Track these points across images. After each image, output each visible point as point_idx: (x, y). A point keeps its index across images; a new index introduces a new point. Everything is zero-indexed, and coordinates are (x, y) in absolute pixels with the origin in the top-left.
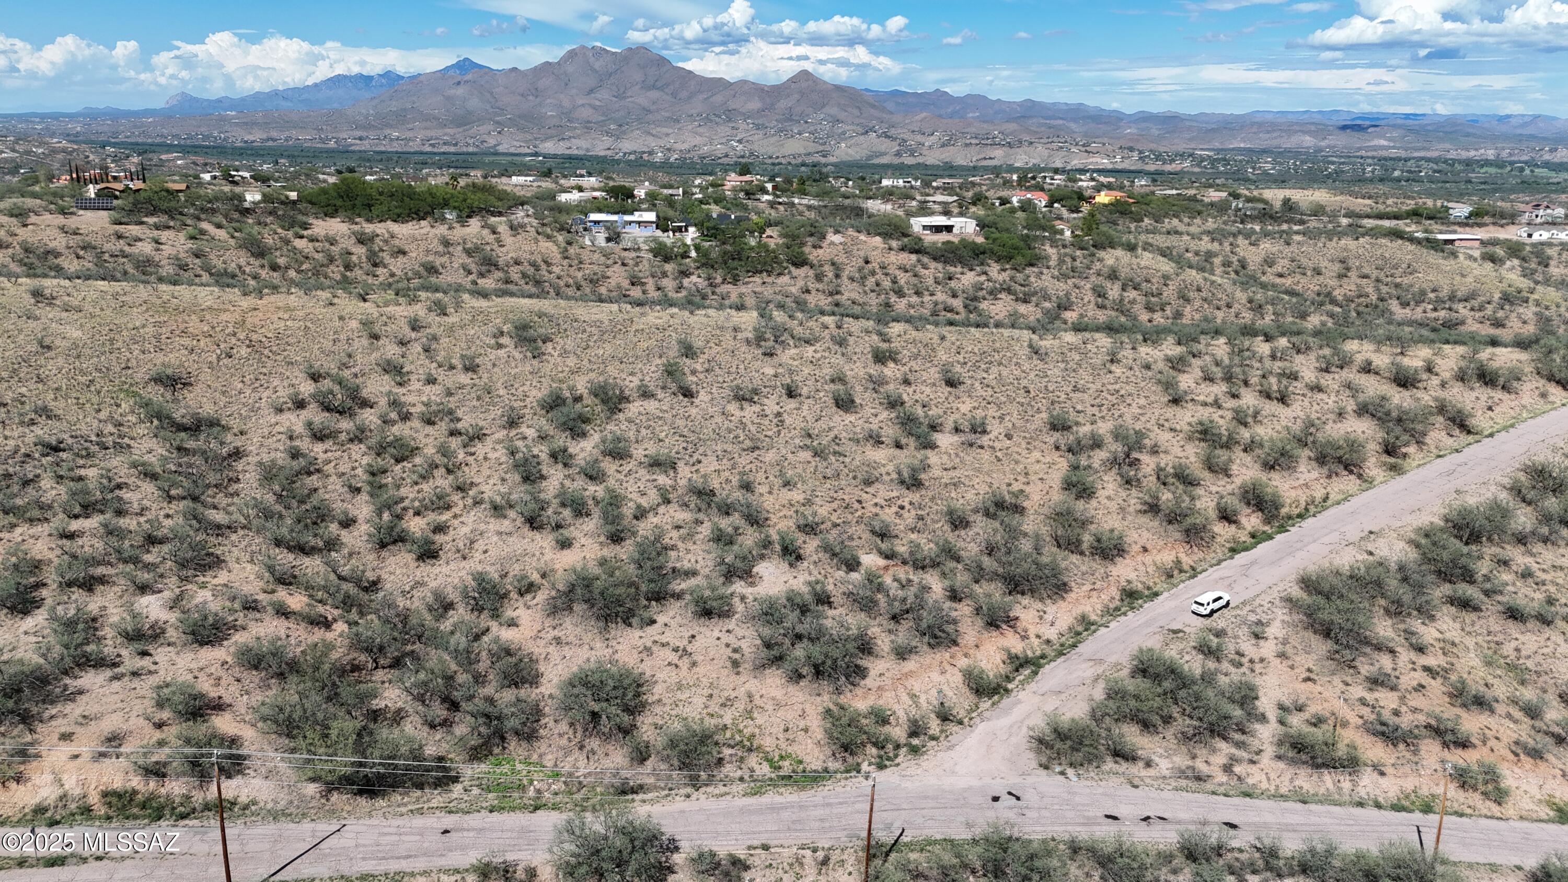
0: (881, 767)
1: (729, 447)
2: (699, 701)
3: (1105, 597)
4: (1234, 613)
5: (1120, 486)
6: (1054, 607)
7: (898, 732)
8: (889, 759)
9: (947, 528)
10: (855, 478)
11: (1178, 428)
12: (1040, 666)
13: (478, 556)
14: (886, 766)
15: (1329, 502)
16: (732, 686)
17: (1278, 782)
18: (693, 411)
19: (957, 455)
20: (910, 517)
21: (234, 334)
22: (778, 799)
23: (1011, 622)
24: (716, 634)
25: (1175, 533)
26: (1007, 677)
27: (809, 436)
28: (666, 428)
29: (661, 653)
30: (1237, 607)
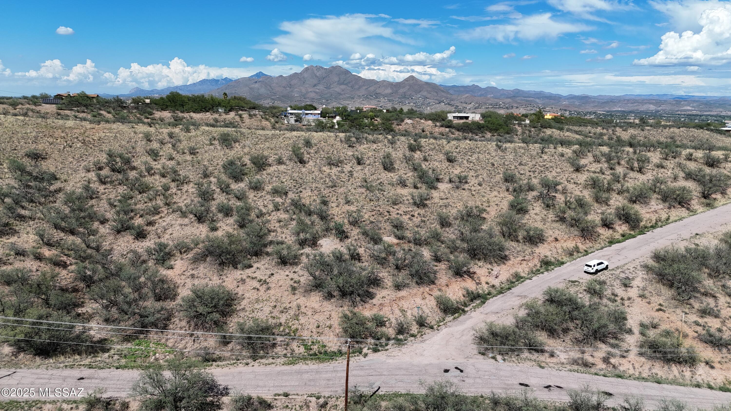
0: (376, 350)
1: (319, 186)
2: (267, 309)
3: (531, 264)
4: (611, 272)
5: (543, 208)
6: (499, 268)
7: (391, 332)
8: (381, 346)
9: (438, 227)
10: (388, 201)
11: (579, 182)
12: (487, 299)
13: (167, 236)
14: (379, 351)
15: (670, 221)
16: (289, 301)
17: (641, 370)
18: (304, 170)
19: (449, 193)
20: (417, 220)
21: (77, 138)
22: (304, 367)
23: (471, 275)
24: (287, 273)
25: (575, 232)
26: (465, 303)
27: (366, 181)
28: (287, 177)
29: (251, 283)
30: (613, 269)
